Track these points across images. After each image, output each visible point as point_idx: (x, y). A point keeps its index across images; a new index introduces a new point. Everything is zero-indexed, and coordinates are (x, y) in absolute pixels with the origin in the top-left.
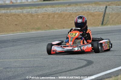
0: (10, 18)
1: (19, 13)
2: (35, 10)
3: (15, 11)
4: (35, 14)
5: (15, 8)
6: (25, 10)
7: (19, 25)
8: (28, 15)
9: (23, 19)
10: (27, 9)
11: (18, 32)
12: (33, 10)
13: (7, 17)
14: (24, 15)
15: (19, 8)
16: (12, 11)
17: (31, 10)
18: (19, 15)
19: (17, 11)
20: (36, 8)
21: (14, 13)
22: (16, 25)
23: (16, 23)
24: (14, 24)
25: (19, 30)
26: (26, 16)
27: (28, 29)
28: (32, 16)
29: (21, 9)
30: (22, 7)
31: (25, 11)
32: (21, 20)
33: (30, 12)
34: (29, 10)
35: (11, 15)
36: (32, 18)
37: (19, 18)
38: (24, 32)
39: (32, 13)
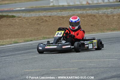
0: (86, 18)
1: (95, 13)
2: (111, 11)
3: (91, 12)
4: (111, 14)
5: (91, 9)
6: (101, 10)
7: (95, 26)
8: (103, 15)
9: (99, 20)
10: (103, 10)
11: (94, 32)
12: (109, 11)
13: (83, 17)
14: (100, 16)
15: (95, 8)
16: (88, 11)
17: (107, 10)
18: (94, 16)
19: (93, 12)
20: (112, 9)
21: (90, 14)
22: (92, 26)
23: (92, 24)
24: (90, 25)
25: (95, 31)
26: (102, 17)
27: (104, 29)
28: (108, 16)
29: (97, 10)
30: (98, 8)
31: (101, 12)
32: (97, 20)
33: (106, 13)
34: (105, 10)
35: (87, 16)
36: (108, 19)
37: (95, 19)
38: (100, 32)
39: (107, 13)
